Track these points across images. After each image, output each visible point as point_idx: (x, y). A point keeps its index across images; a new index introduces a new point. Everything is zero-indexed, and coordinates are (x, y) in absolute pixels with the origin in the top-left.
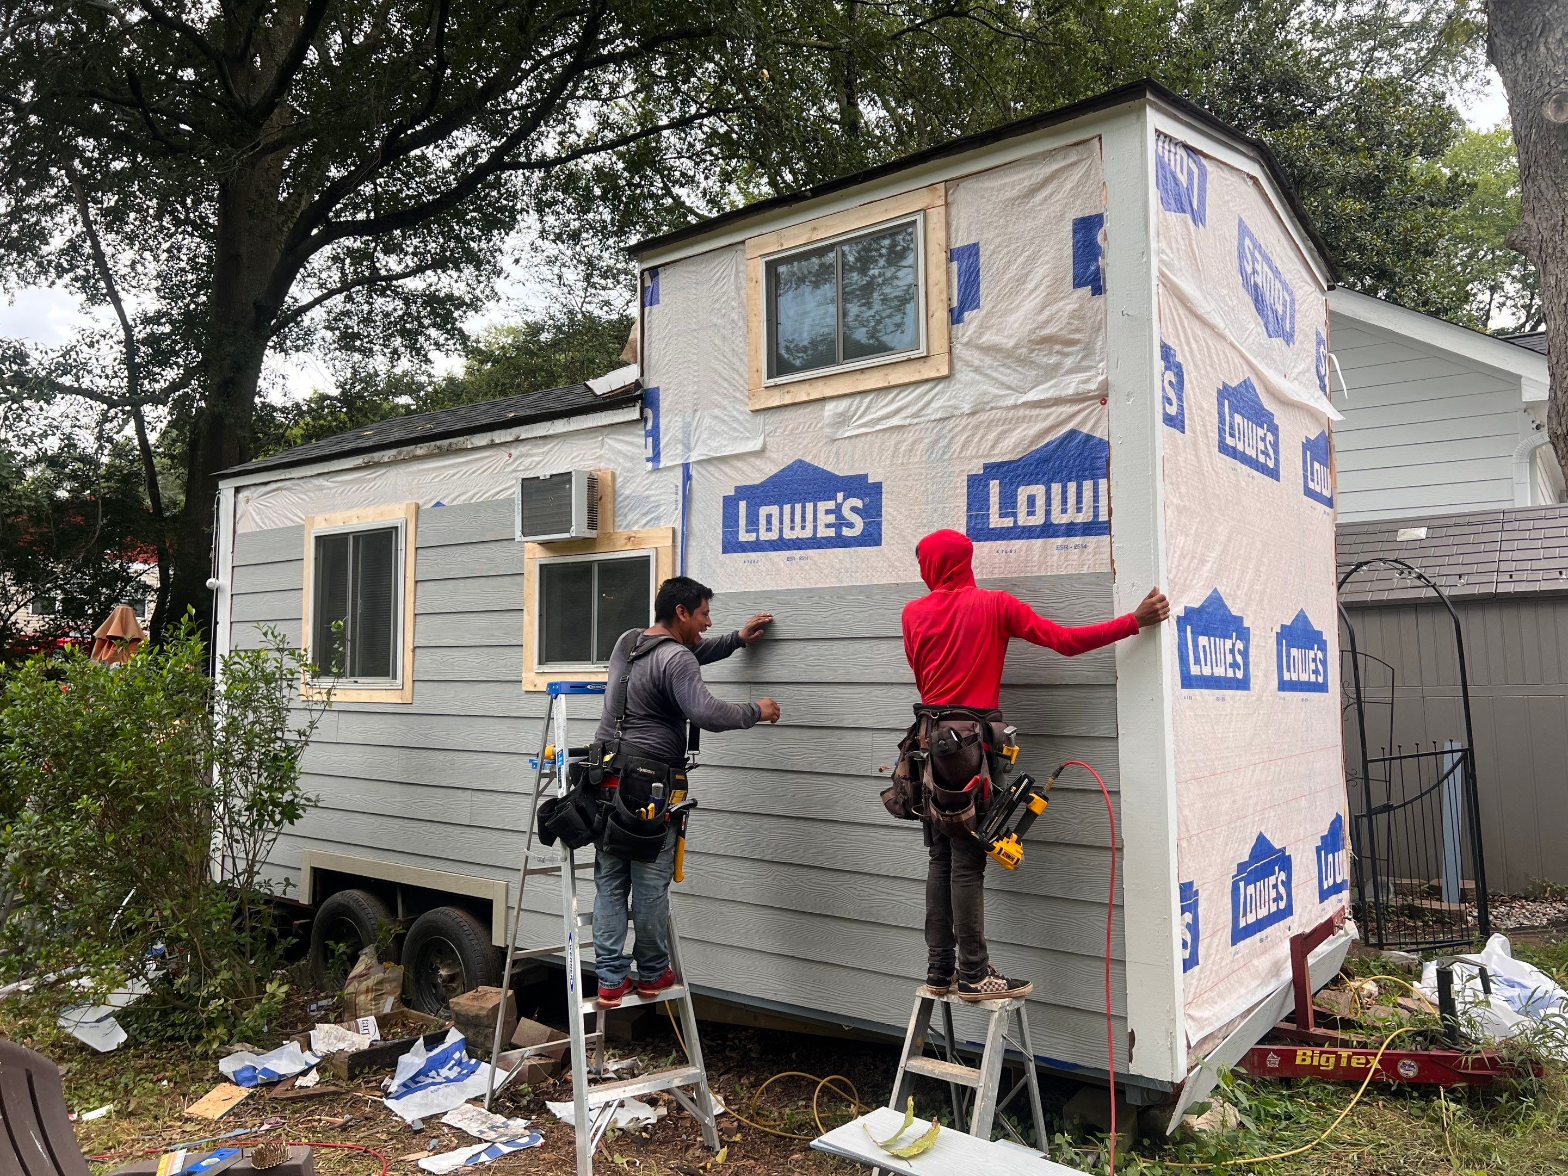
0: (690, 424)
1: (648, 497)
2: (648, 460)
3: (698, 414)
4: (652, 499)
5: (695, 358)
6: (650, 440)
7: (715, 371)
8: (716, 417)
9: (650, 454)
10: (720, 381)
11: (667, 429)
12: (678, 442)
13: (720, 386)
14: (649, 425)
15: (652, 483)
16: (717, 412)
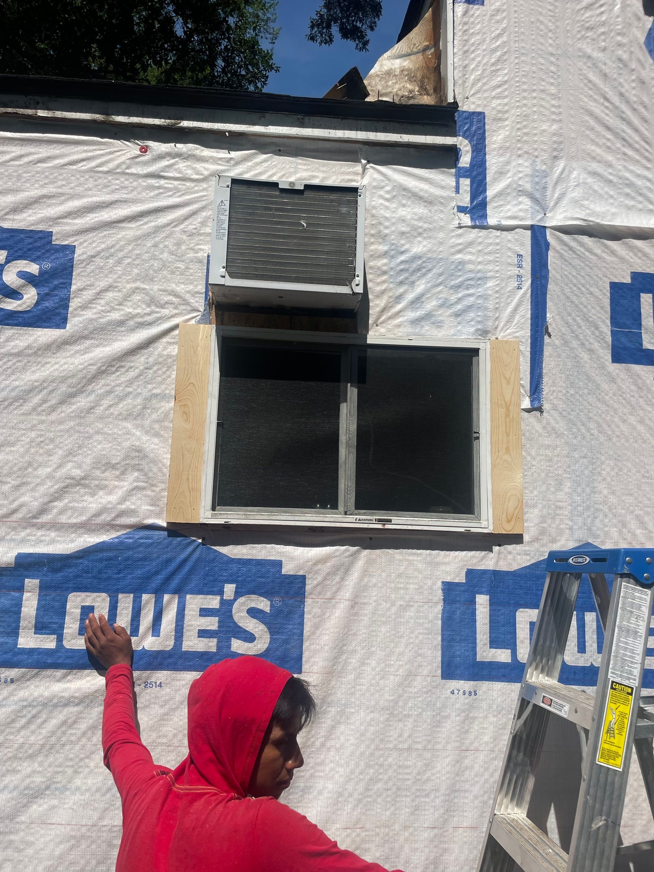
0: (545, 175)
1: (462, 263)
2: (461, 209)
3: (561, 165)
4: (471, 267)
5: (553, 90)
6: (465, 183)
7: (591, 114)
8: (594, 174)
9: (465, 199)
10: (599, 128)
11: (501, 173)
12: (522, 192)
13: (598, 134)
14: (465, 160)
15: (470, 244)
16: (594, 166)
